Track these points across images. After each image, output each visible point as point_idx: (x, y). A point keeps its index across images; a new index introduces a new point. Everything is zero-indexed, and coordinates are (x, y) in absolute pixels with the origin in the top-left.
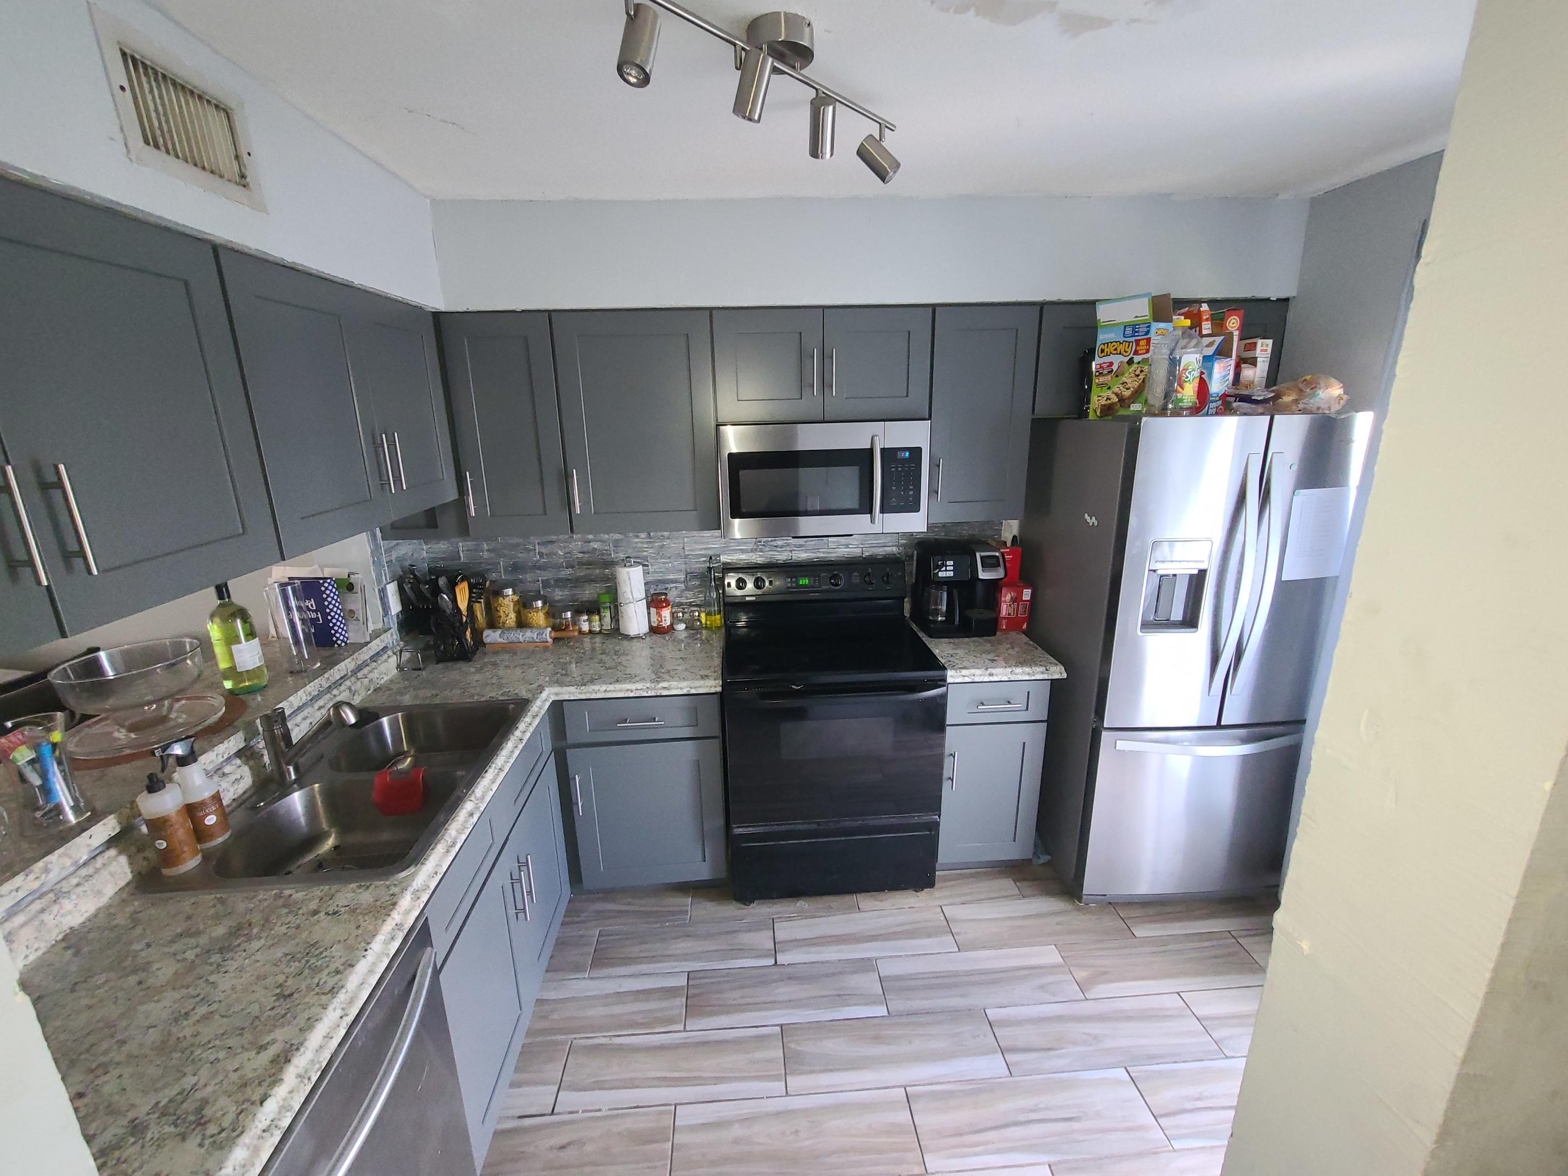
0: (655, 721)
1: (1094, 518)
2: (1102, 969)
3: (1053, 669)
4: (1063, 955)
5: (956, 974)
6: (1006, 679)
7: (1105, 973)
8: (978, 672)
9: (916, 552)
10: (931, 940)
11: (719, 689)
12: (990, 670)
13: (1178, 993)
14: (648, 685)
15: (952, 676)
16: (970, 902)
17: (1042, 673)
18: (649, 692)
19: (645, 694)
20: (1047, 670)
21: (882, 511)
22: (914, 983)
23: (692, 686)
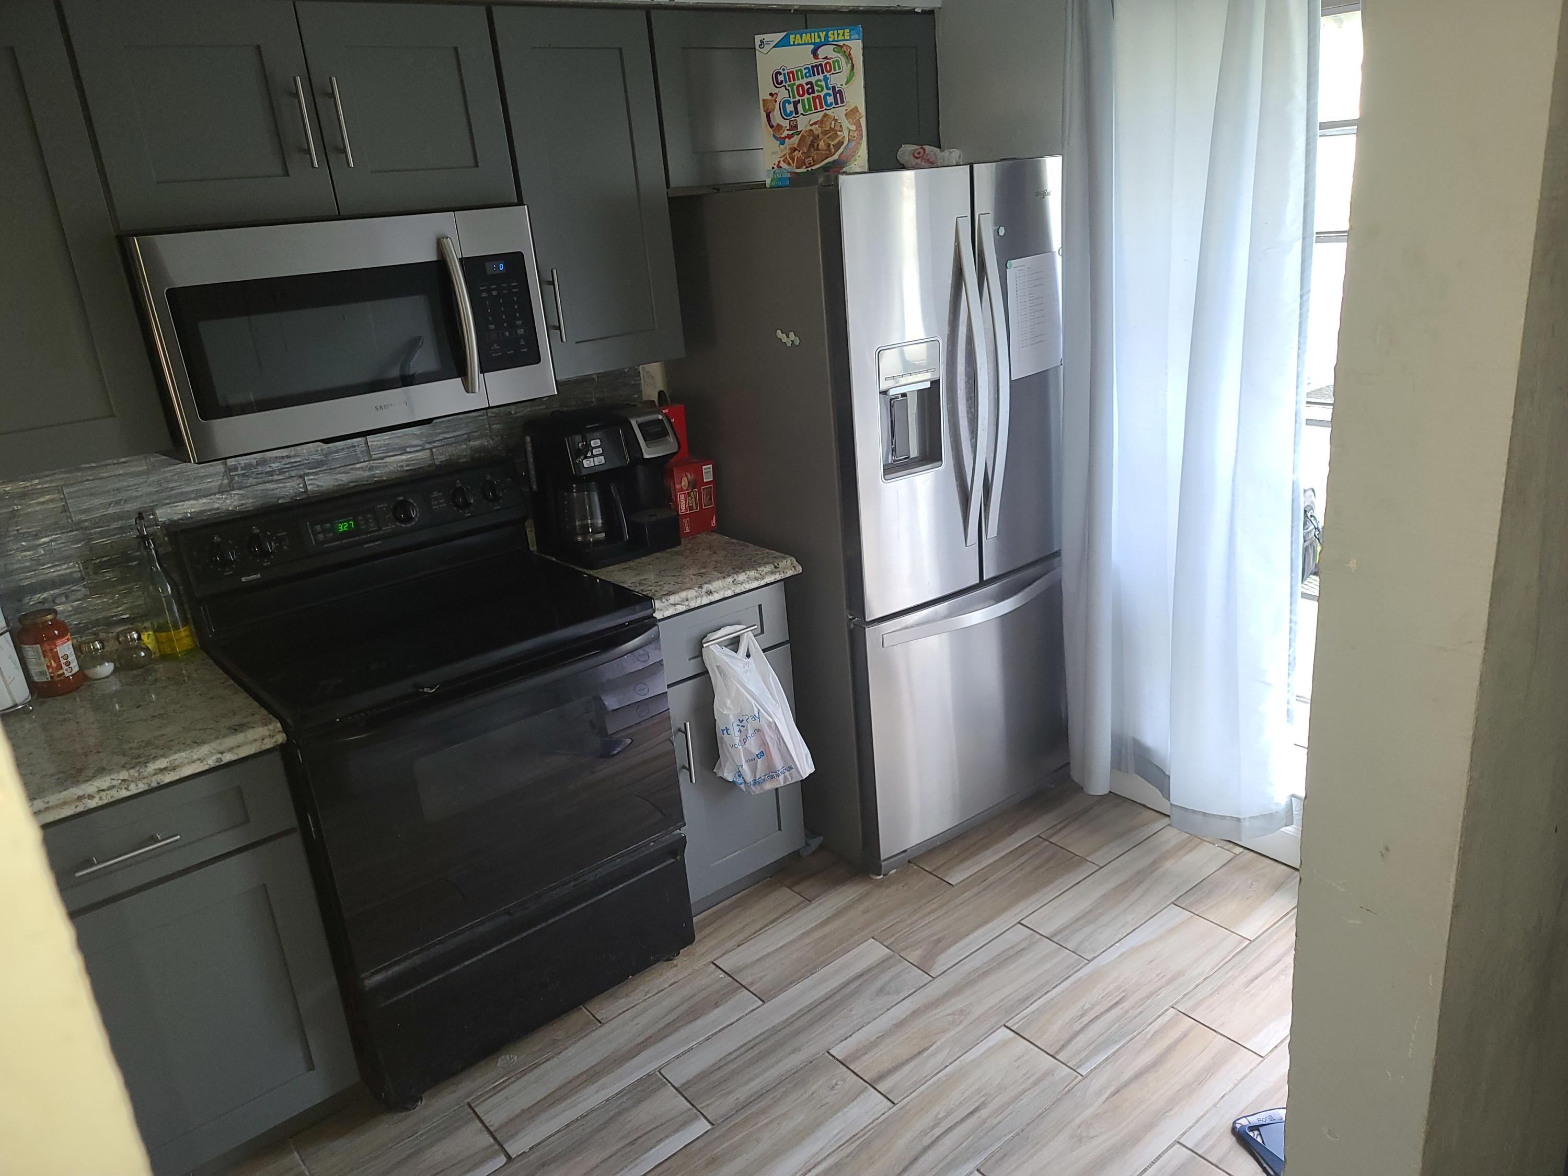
0: (157, 841)
1: (792, 334)
2: (935, 937)
3: (783, 564)
4: (886, 944)
5: (775, 1030)
6: (729, 593)
7: (939, 941)
8: (691, 593)
9: (528, 439)
10: (721, 1008)
11: (281, 738)
12: (705, 587)
13: (1019, 923)
14: (124, 775)
15: (662, 609)
16: (747, 939)
17: (772, 573)
18: (132, 786)
19: (124, 793)
20: (776, 567)
21: (482, 371)
22: (724, 1072)
23: (221, 748)
